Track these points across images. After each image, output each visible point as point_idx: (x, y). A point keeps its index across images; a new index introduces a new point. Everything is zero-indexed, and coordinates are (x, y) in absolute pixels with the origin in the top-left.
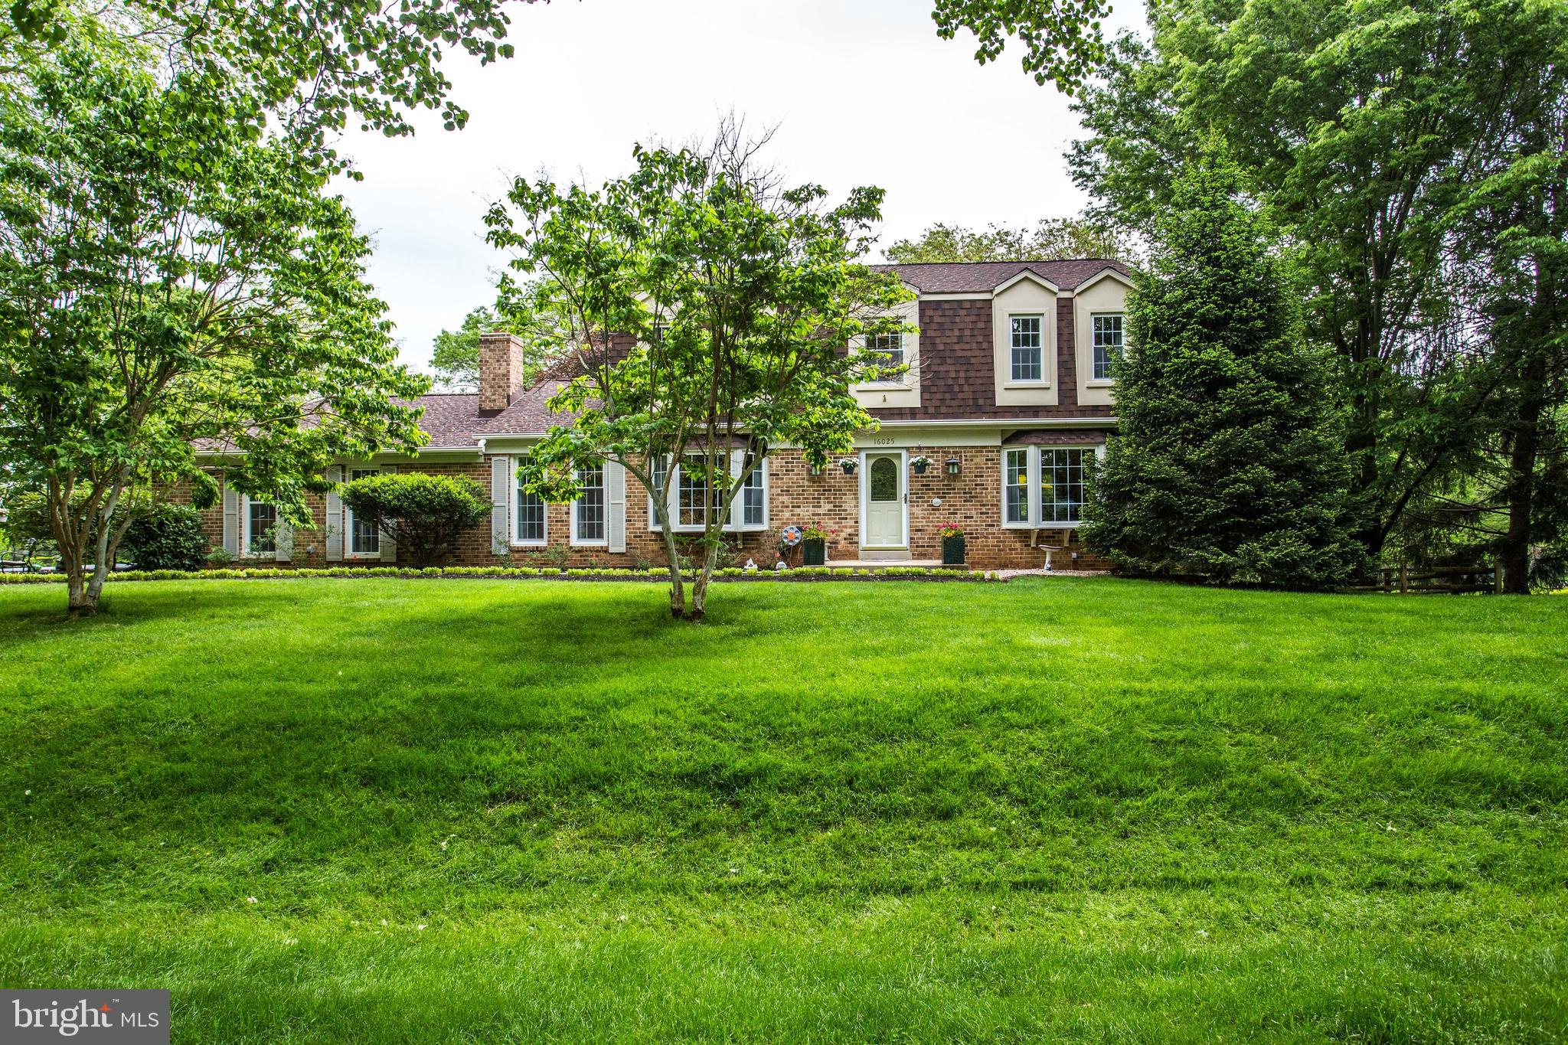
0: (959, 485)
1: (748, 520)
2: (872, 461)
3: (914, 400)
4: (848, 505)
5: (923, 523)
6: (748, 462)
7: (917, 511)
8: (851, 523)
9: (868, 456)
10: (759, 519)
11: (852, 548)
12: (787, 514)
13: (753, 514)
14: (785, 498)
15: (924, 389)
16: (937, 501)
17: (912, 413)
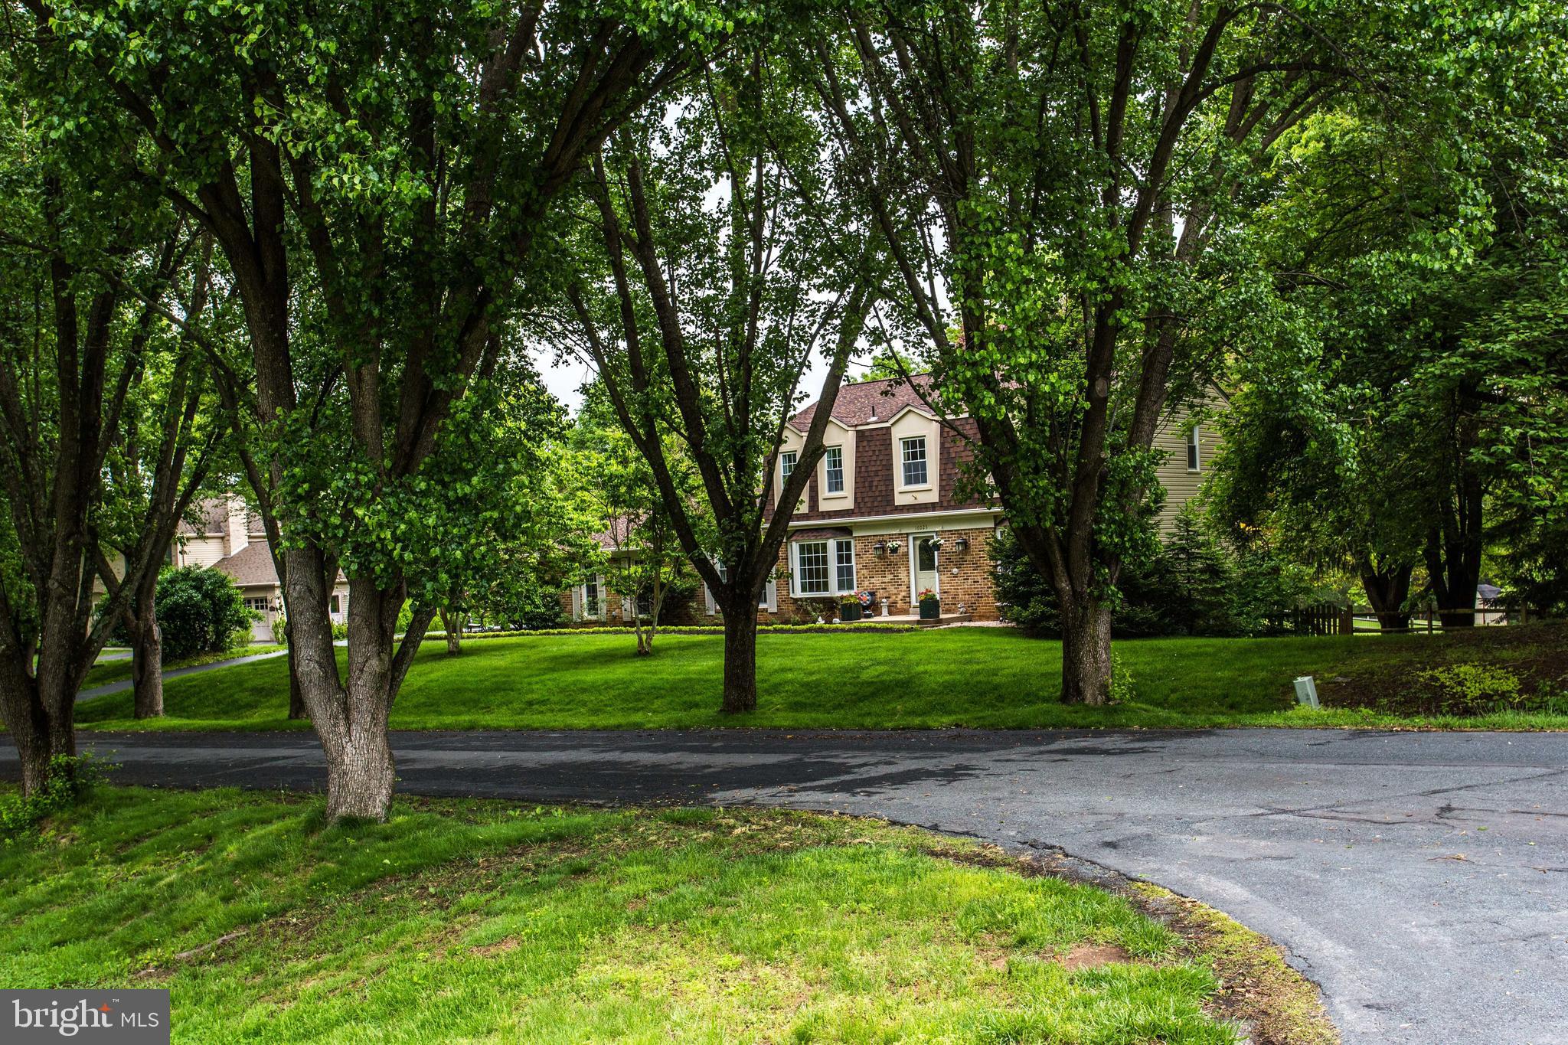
0: (968, 558)
1: (841, 587)
2: (918, 542)
3: (934, 497)
4: (903, 575)
5: (946, 587)
6: (840, 546)
7: (944, 578)
8: (904, 588)
9: (915, 539)
10: (851, 587)
11: (906, 606)
12: (866, 583)
13: (845, 582)
14: (864, 571)
15: (942, 488)
16: (955, 570)
17: (932, 506)
